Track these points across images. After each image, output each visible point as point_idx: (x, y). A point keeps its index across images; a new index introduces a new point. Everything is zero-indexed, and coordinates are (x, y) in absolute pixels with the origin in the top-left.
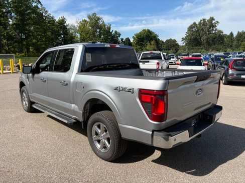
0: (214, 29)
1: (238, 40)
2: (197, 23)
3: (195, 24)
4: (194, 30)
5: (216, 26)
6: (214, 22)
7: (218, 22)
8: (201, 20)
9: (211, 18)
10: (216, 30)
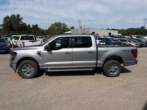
0: (21, 21)
1: (34, 29)
2: (10, 16)
3: (8, 16)
4: (8, 20)
5: (21, 20)
6: (20, 17)
7: (22, 18)
8: (12, 15)
9: (18, 14)
10: (22, 22)
